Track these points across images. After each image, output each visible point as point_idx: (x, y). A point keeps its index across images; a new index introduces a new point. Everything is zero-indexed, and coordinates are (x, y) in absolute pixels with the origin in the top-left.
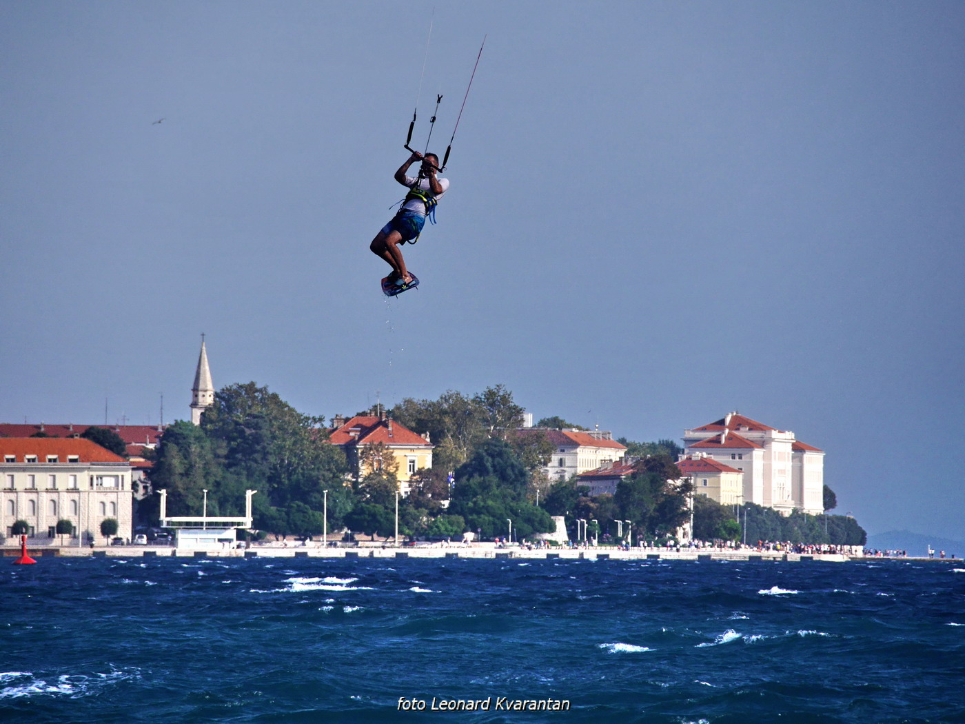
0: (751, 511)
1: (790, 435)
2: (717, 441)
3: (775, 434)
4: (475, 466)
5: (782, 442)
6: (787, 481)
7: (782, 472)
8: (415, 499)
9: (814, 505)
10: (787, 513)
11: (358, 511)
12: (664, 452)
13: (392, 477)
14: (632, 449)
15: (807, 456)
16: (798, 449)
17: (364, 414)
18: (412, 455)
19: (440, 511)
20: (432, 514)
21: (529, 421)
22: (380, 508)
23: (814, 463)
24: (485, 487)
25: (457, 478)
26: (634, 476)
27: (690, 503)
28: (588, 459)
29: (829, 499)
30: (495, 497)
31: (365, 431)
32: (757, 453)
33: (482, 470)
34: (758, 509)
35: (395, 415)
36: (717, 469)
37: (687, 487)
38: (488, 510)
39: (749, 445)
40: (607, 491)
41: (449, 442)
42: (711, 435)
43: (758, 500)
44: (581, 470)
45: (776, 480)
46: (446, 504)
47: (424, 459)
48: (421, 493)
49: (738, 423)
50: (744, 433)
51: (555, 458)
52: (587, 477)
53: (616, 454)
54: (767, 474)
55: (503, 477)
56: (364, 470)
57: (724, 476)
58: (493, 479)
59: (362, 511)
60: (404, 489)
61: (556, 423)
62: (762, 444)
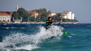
0: (67, 19)
6: (71, 16)
9: (73, 19)
10: (71, 19)
11: (32, 19)
14: (57, 14)
16: (72, 13)
18: (36, 14)
20: (38, 20)
21: (47, 11)
22: (34, 19)
23: (73, 15)
25: (41, 16)
26: (57, 16)
29: (75, 18)
31: (32, 12)
32: (68, 14)
35: (35, 11)
36: (64, 15)
37: (62, 17)
38: (43, 19)
41: (40, 13)
42: (64, 12)
46: (40, 19)
49: (66, 11)
50: (67, 12)
51: (50, 14)
52: (53, 16)
53: (55, 14)
55: (45, 16)
56: (32, 16)
60: (36, 17)
61: (50, 11)
62: (69, 13)
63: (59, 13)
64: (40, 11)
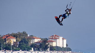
0: (57, 47)
1: (62, 37)
2: (53, 38)
3: (60, 37)
4: (22, 41)
5: (61, 38)
6: (62, 43)
7: (61, 42)
8: (14, 46)
9: (65, 46)
10: (62, 47)
11: (6, 47)
12: (46, 39)
13: (11, 43)
14: (42, 39)
15: (64, 40)
16: (63, 39)
17: (7, 35)
18: (13, 40)
19: (17, 47)
20: (16, 47)
21: (28, 36)
22: (9, 47)
23: (65, 41)
24: (23, 44)
25: (19, 43)
26: (42, 43)
27: (49, 46)
28: (36, 40)
29: (67, 45)
30: (24, 45)
31: (7, 37)
32: (58, 40)
33: (22, 42)
34: (58, 47)
35: (11, 35)
36: (53, 42)
37: (49, 44)
38: (23, 47)
39: (57, 39)
40: (38, 44)
41: (18, 38)
42: (52, 37)
43: (58, 46)
44: (35, 42)
45: (60, 43)
46: (18, 46)
47: (15, 40)
48: (14, 45)
49: (55, 36)
50: (56, 37)
51: (32, 40)
52: (36, 43)
53: (40, 40)
54: (59, 42)
55: (25, 43)
56: (7, 42)
57: (54, 43)
58: (24, 43)
59: (7, 47)
60: (12, 44)
61: (32, 36)
62: (58, 38)
63: (44, 39)
64: (18, 35)
